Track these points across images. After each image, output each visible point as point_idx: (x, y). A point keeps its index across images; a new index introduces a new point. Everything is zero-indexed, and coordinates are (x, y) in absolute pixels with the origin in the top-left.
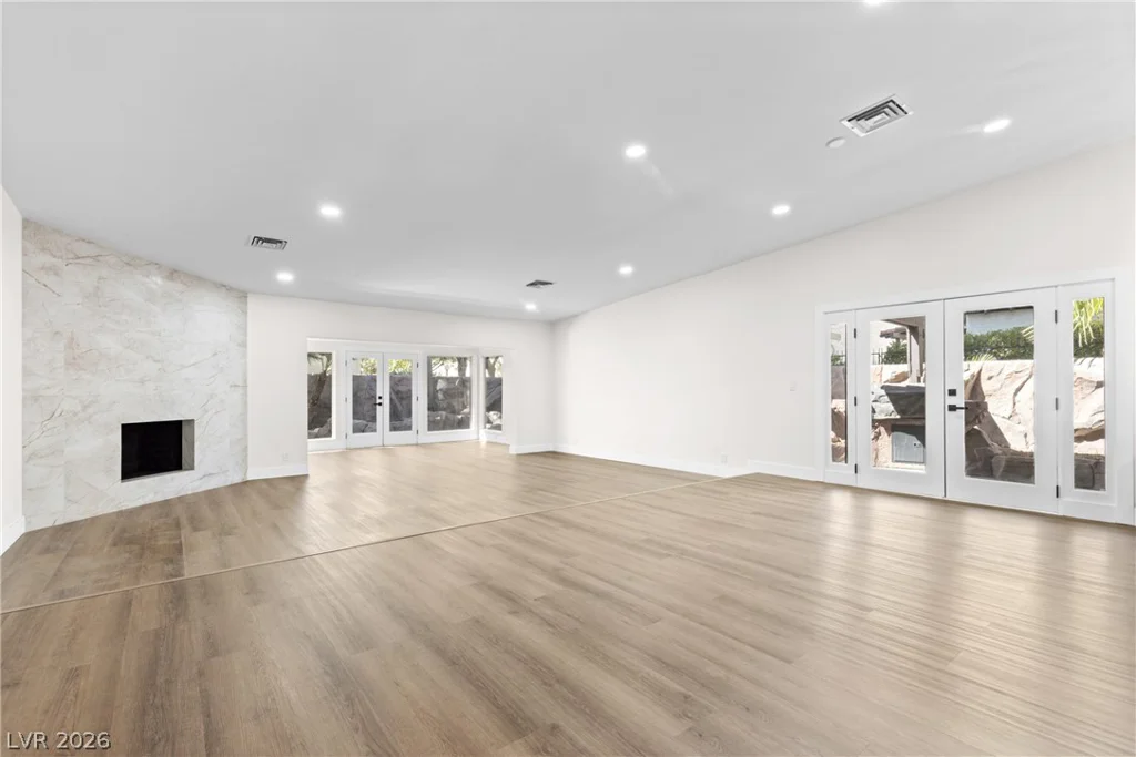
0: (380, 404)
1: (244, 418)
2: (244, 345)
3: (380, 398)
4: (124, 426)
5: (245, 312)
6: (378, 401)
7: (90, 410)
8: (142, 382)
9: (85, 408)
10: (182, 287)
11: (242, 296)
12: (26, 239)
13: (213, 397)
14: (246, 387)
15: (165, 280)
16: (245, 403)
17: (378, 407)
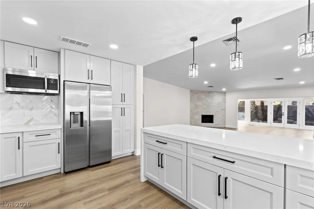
1: (225, 116)
2: (225, 102)
4: (202, 115)
5: (225, 96)
6: (283, 114)
7: (197, 113)
8: (205, 109)
10: (212, 94)
11: (225, 93)
12: (190, 92)
13: (217, 111)
14: (225, 110)
15: (208, 93)
16: (225, 113)
17: (282, 116)
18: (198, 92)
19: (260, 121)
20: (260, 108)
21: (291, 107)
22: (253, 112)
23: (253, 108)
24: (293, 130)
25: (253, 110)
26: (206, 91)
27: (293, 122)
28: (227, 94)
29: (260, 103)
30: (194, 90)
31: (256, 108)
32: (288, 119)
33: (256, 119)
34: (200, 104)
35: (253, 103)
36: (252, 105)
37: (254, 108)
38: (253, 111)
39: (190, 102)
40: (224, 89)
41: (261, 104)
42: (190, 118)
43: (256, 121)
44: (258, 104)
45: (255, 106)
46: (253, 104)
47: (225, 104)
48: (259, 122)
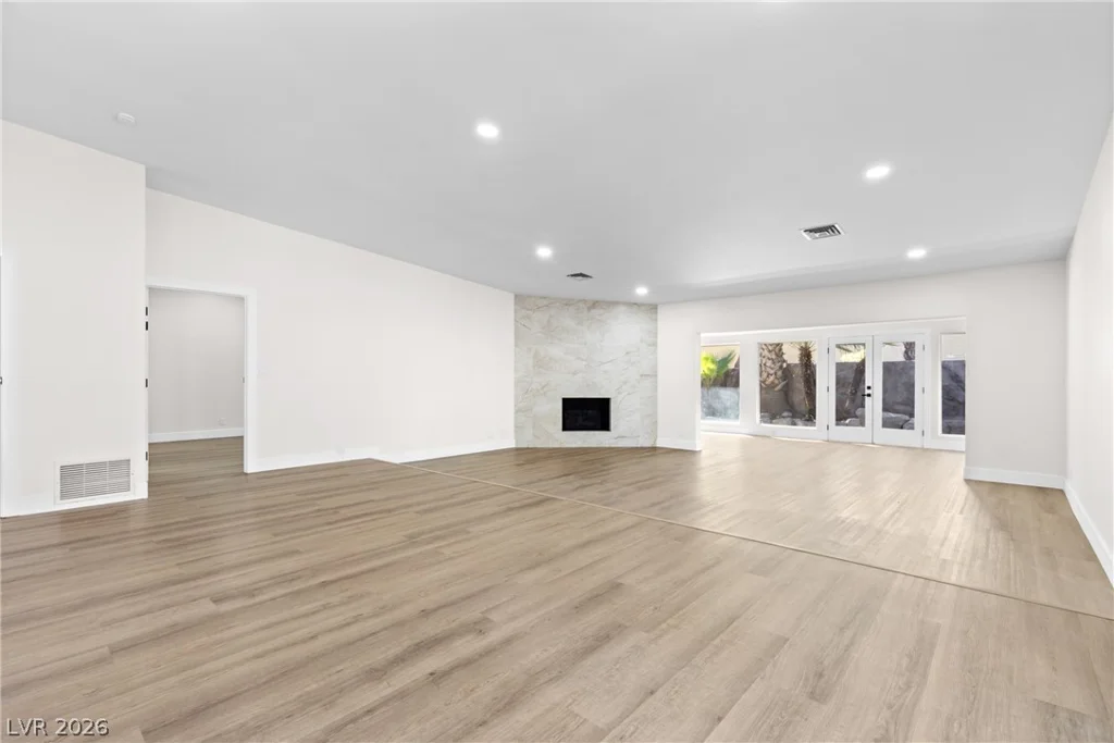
0: (869, 395)
1: (653, 400)
2: (655, 344)
3: (869, 388)
4: (564, 399)
5: (656, 320)
6: (867, 392)
7: (545, 389)
8: (575, 374)
9: (543, 387)
10: (602, 311)
11: (651, 308)
12: (516, 304)
13: (625, 383)
14: (656, 376)
15: (589, 309)
16: (655, 389)
17: (866, 398)
18: (545, 302)
19: (798, 421)
20: (798, 372)
21: (902, 369)
22: (776, 389)
23: (776, 374)
24: (902, 450)
25: (776, 382)
26: (580, 301)
27: (907, 421)
28: (662, 313)
29: (799, 352)
30: (529, 296)
31: (787, 372)
32: (885, 409)
33: (785, 414)
34: (555, 351)
35: (776, 355)
36: (774, 363)
37: (780, 373)
38: (777, 385)
39: (516, 345)
40: (642, 291)
41: (801, 359)
42: (516, 412)
43: (784, 421)
44: (792, 356)
45: (781, 367)
46: (774, 357)
47: (655, 352)
48: (795, 424)
